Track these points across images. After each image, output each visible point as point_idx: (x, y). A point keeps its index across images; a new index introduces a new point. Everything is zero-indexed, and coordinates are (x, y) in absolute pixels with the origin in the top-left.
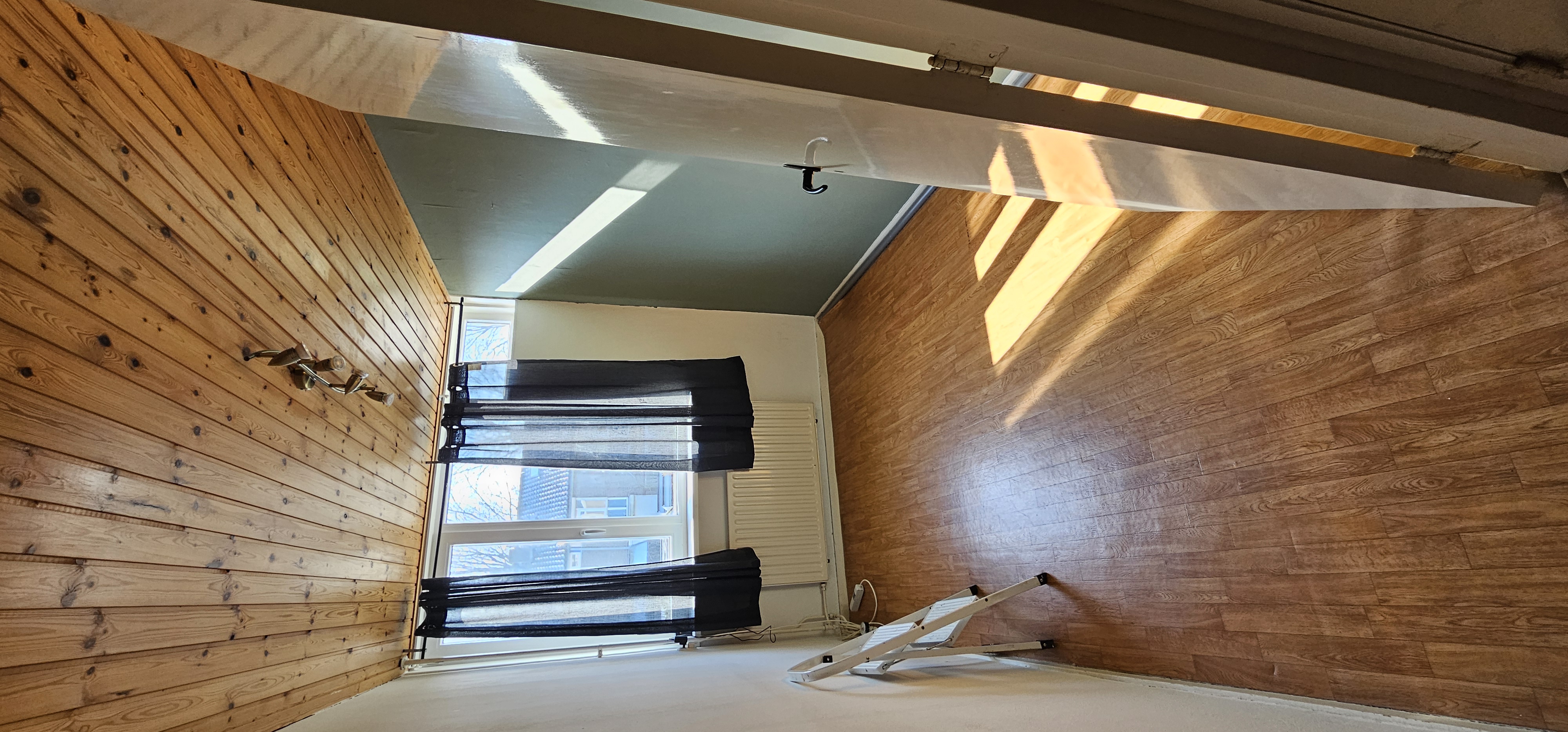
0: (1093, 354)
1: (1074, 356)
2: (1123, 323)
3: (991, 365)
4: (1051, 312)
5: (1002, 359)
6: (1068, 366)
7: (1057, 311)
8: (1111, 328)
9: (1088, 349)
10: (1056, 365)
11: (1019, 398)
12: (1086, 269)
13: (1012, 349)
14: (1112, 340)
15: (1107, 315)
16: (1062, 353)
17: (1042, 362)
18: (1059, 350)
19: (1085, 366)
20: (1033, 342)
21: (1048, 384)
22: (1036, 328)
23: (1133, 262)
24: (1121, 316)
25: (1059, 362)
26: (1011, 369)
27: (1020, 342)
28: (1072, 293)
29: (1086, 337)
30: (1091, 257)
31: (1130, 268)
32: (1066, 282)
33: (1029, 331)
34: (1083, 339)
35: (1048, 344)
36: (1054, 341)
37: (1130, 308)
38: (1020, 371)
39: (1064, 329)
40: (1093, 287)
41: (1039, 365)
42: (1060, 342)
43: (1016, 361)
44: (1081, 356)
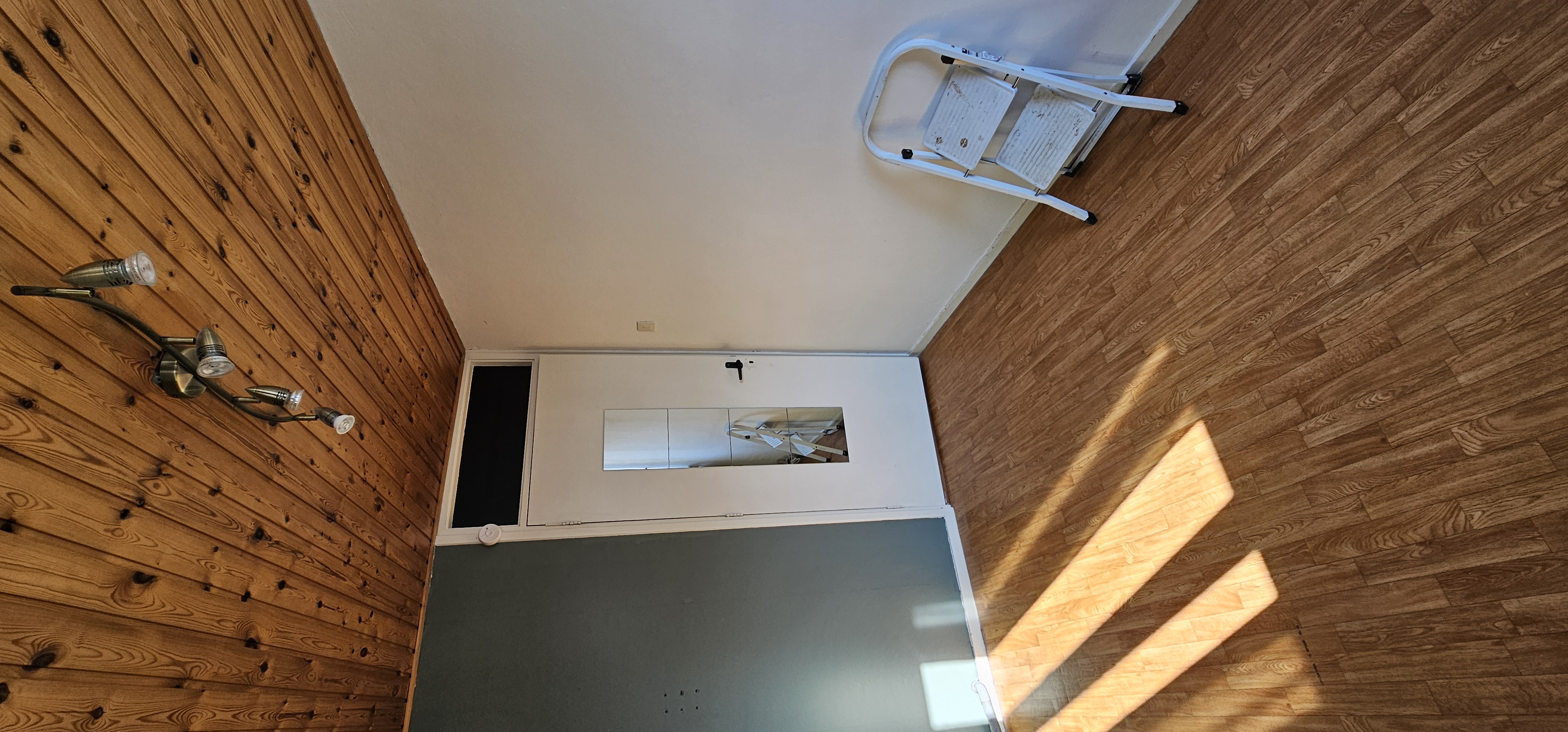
0: (1079, 441)
1: (1094, 439)
2: (1062, 466)
3: (1207, 420)
4: (1126, 483)
5: (1187, 429)
6: (1100, 429)
7: (1118, 484)
8: (1069, 464)
9: (1083, 445)
10: (1111, 428)
11: (1151, 386)
12: (1096, 521)
13: (1172, 443)
14: (1067, 453)
15: (1073, 474)
16: (1107, 441)
17: (1128, 430)
18: (1110, 443)
19: (1085, 430)
20: (1143, 452)
21: (1118, 408)
22: (1141, 468)
23: (1060, 513)
24: (1063, 472)
25: (1108, 431)
26: (1169, 417)
27: (1161, 452)
28: (1106, 499)
29: (1087, 456)
30: (1093, 530)
31: (1062, 510)
32: (1113, 512)
33: (1150, 465)
34: (1090, 454)
35: (1124, 449)
36: (1116, 453)
37: (1058, 478)
38: (1154, 416)
39: (1108, 465)
40: (1087, 501)
41: (1131, 427)
42: (1110, 452)
43: (1163, 428)
44: (1089, 439)
